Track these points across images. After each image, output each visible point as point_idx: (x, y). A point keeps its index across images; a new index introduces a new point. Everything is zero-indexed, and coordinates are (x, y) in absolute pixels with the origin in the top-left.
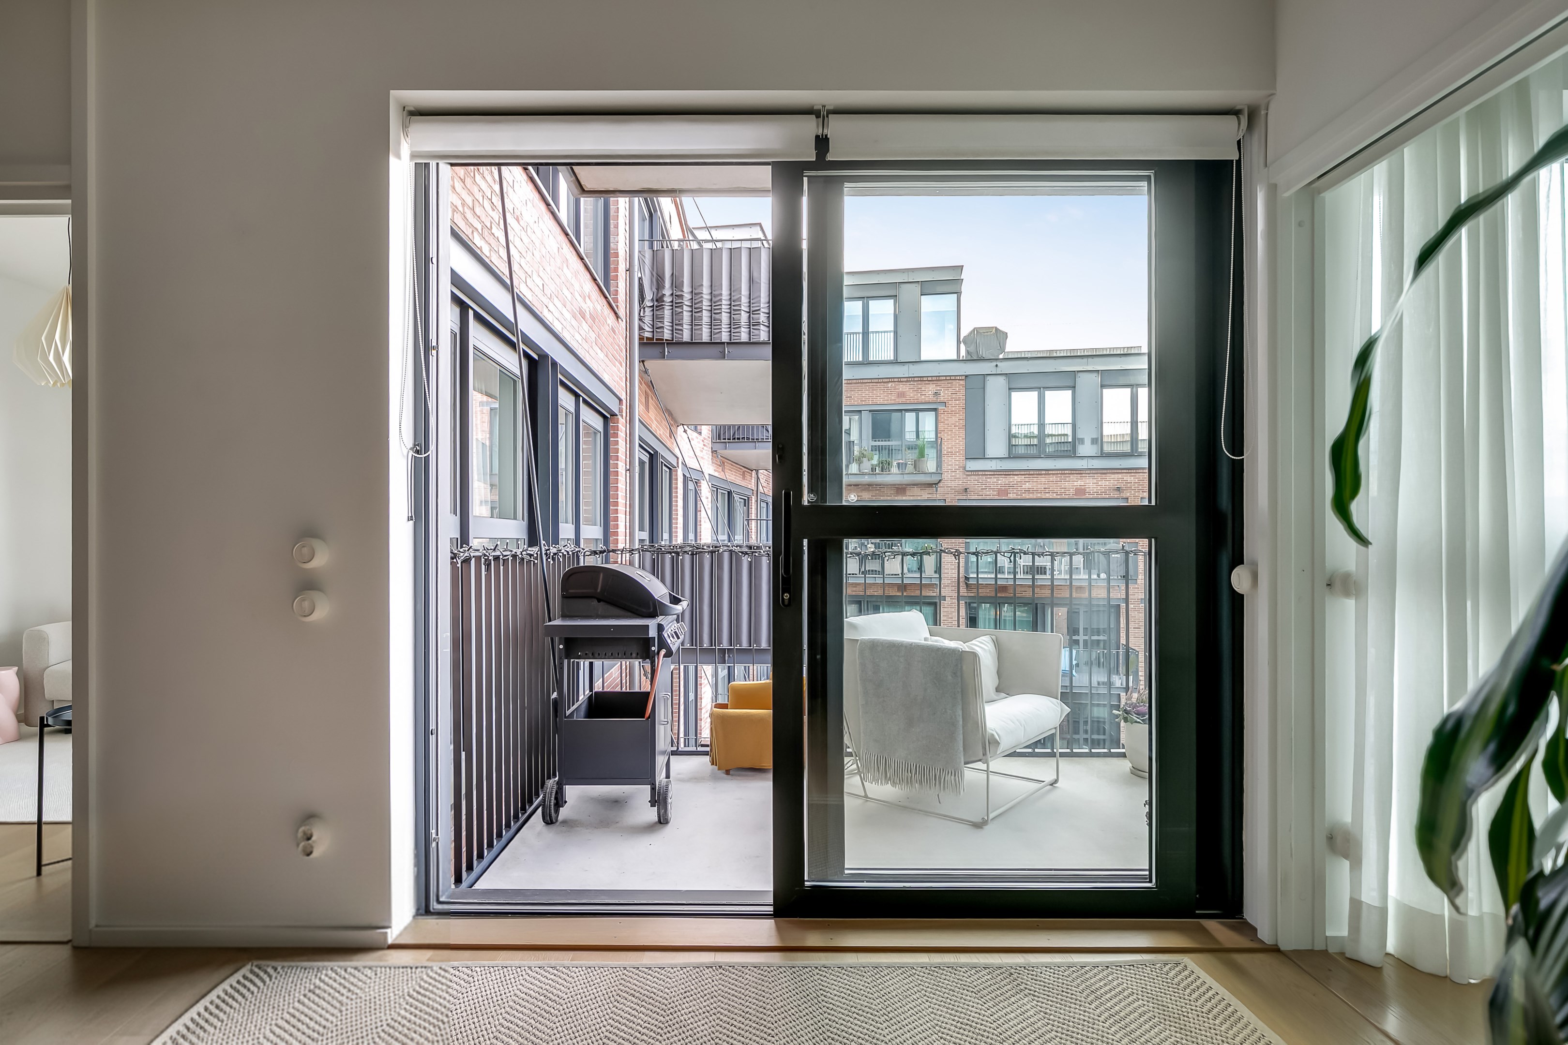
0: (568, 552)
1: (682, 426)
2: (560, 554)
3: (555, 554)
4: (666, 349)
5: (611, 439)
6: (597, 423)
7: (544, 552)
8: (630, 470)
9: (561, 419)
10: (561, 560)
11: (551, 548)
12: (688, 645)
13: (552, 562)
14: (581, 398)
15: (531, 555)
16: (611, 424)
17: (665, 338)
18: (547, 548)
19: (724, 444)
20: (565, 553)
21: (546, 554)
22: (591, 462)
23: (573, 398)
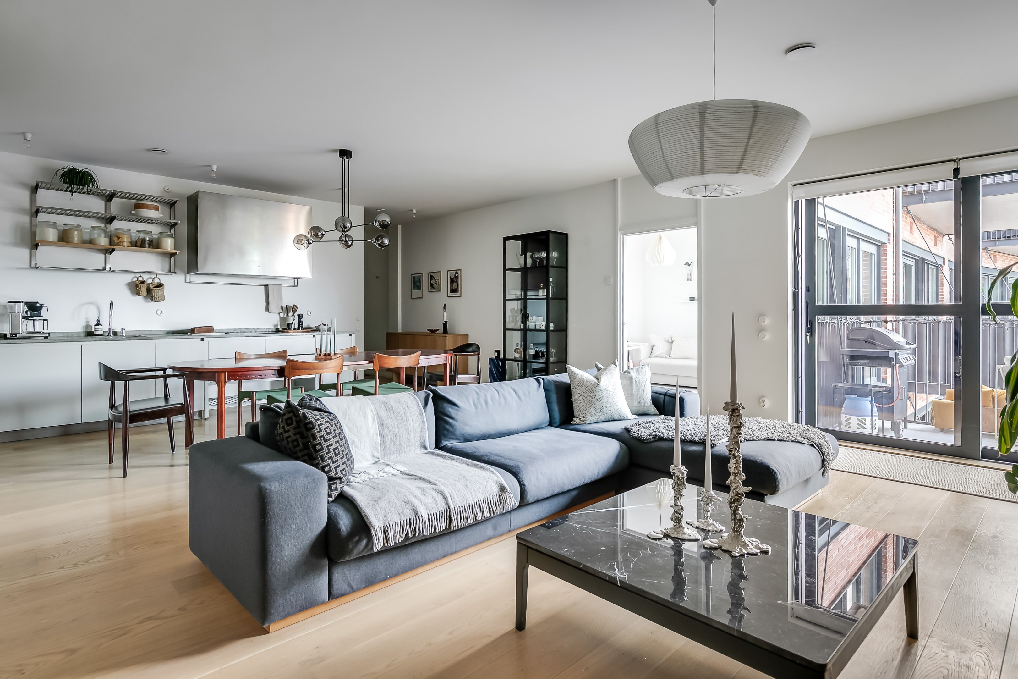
0: (851, 322)
1: (947, 235)
2: (847, 323)
3: (844, 322)
4: (924, 197)
5: (882, 257)
6: (872, 249)
7: (839, 322)
8: (896, 274)
9: (848, 251)
10: (848, 325)
11: (843, 320)
12: (942, 383)
13: (843, 326)
14: (861, 239)
15: (833, 323)
16: (882, 249)
17: (923, 190)
18: (841, 320)
19: (994, 242)
20: (850, 322)
21: (840, 322)
22: (868, 271)
23: (855, 240)
